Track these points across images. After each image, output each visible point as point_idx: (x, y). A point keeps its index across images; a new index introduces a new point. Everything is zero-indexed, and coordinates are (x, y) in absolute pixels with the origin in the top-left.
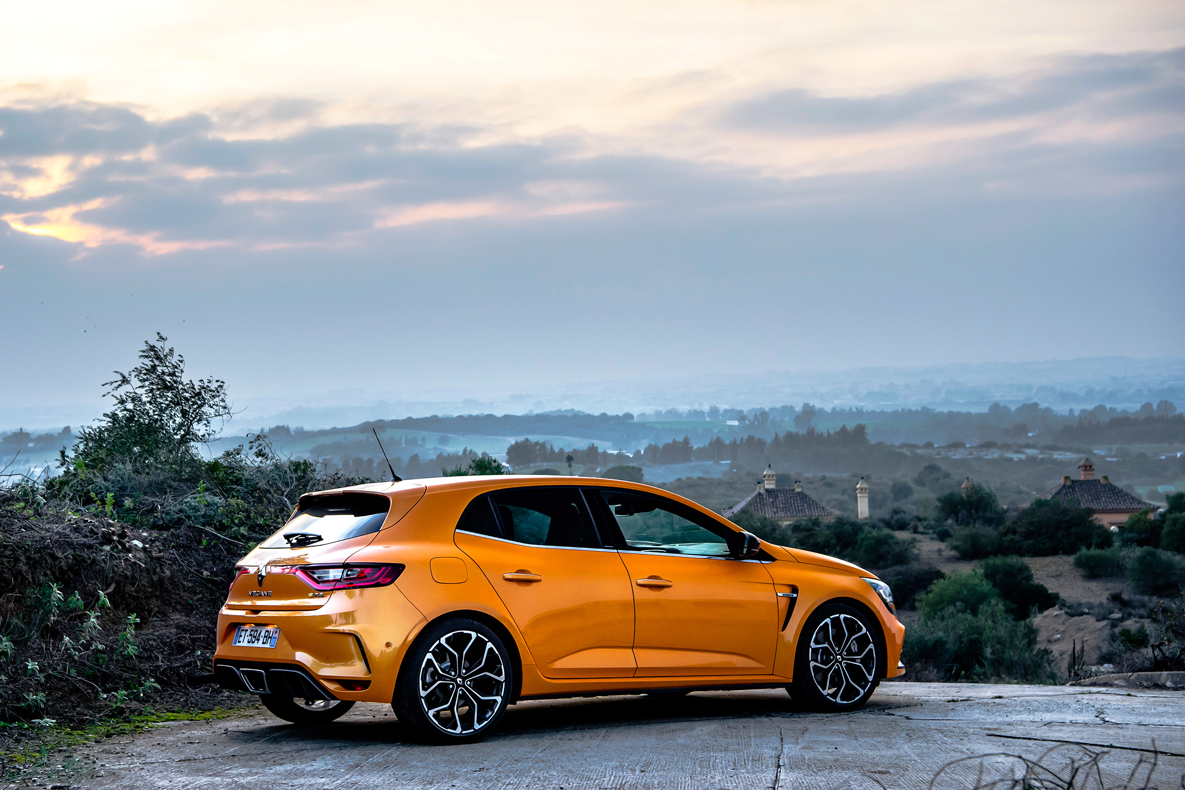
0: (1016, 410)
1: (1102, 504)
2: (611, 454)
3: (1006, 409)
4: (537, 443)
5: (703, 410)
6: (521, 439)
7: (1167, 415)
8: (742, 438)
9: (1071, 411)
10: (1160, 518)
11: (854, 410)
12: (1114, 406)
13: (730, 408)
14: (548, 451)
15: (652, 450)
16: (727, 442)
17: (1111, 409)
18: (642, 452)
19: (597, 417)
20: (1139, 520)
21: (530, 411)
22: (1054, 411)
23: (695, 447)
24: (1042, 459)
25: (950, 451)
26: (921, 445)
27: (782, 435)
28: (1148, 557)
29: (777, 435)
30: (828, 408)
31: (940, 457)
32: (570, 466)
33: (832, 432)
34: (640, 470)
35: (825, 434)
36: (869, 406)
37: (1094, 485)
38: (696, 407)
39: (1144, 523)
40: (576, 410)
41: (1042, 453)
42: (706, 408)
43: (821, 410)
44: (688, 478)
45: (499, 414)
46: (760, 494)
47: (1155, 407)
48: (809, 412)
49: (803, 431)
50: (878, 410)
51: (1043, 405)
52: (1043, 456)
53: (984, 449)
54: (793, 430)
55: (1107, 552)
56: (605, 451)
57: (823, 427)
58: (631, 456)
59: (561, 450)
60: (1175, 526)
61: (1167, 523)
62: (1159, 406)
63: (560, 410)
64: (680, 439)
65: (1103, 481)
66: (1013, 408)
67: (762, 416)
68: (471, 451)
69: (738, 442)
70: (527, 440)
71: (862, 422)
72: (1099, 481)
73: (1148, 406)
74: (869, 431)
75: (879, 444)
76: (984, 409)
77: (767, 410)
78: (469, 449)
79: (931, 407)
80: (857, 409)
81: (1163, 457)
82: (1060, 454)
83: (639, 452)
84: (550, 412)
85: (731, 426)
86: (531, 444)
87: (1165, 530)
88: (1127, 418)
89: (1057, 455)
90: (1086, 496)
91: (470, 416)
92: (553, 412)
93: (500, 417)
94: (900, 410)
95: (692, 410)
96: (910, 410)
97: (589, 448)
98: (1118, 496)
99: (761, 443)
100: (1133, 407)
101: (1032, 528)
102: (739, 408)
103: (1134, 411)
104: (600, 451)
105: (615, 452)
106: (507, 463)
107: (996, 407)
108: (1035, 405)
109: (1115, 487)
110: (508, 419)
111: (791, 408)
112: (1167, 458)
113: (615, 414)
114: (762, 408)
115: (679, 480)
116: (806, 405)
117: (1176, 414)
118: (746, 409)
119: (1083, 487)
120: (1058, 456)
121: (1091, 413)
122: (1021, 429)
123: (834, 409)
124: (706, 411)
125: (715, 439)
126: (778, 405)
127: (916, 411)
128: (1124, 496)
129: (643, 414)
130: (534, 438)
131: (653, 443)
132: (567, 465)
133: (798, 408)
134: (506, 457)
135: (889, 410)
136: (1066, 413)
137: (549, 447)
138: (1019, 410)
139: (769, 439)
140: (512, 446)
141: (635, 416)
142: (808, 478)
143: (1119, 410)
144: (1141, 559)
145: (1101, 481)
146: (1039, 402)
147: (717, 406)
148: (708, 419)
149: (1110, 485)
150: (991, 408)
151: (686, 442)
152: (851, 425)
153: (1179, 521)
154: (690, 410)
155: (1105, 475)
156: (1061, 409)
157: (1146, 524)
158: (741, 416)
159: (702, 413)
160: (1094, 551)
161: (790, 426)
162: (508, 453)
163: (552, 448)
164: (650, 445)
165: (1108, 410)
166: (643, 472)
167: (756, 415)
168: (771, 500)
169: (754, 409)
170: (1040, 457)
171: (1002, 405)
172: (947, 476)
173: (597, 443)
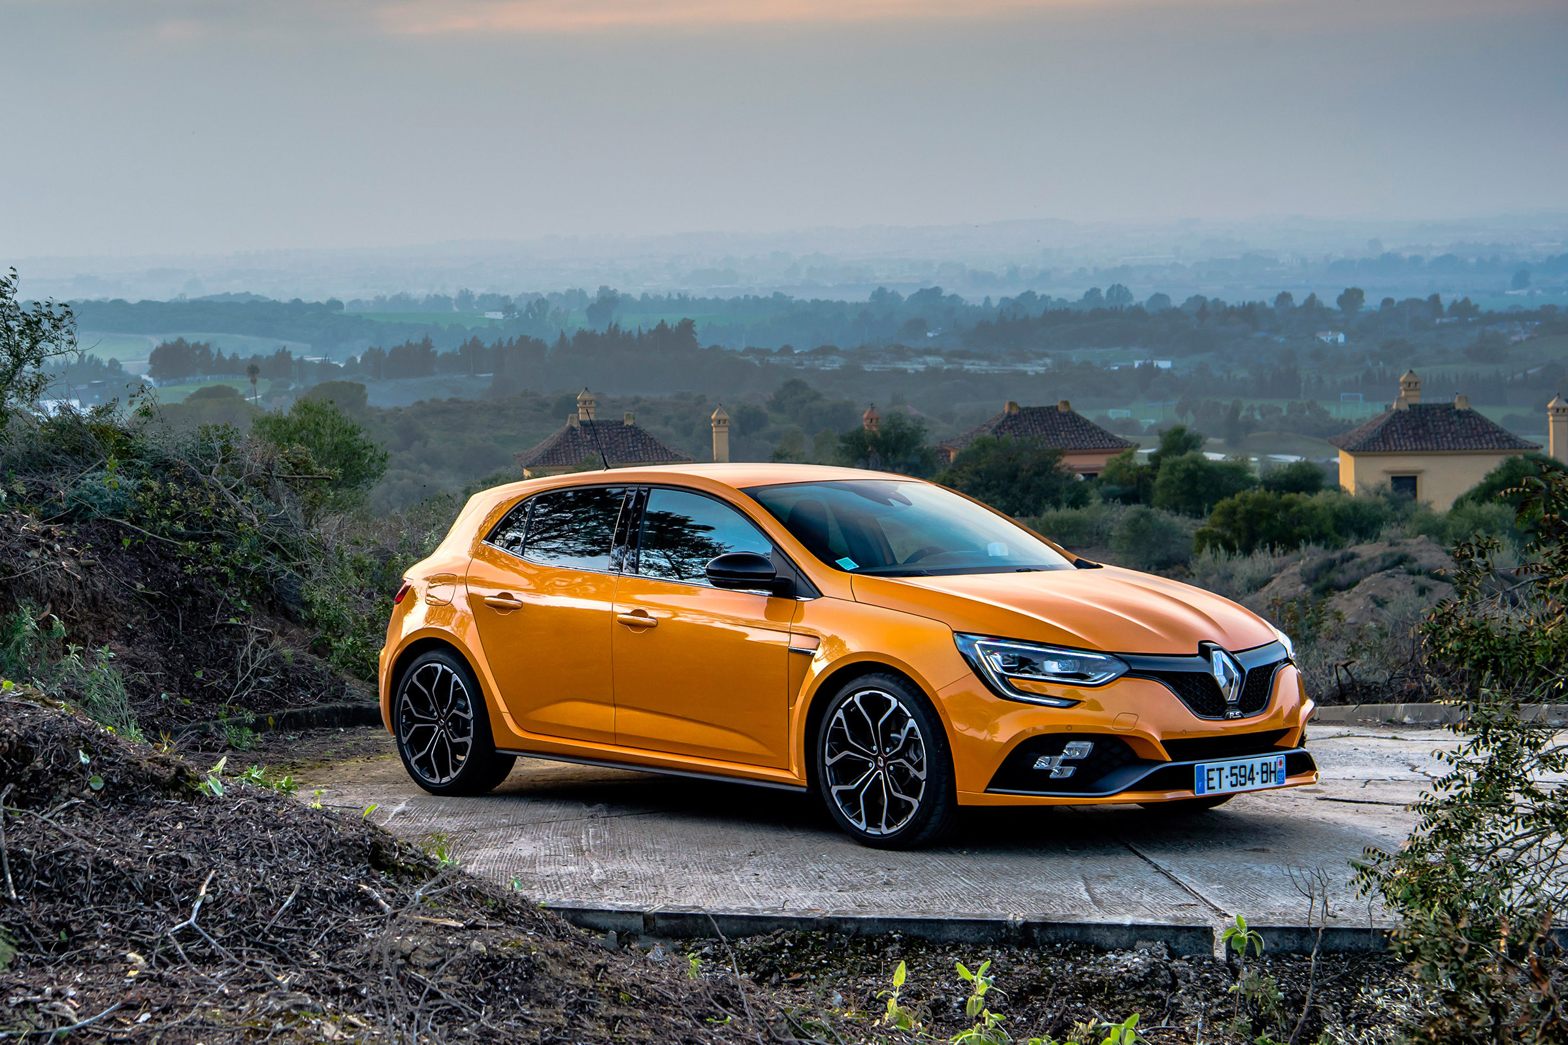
0: (910, 297)
1: (1061, 441)
2: (311, 362)
3: (895, 297)
4: (197, 346)
5: (448, 295)
6: (171, 338)
7: (1122, 307)
8: (511, 338)
9: (988, 299)
10: (1149, 463)
11: (676, 297)
12: (1047, 293)
13: (489, 293)
14: (214, 358)
15: (373, 356)
16: (488, 345)
17: (1043, 296)
18: (359, 359)
19: (285, 306)
20: (1121, 467)
21: (181, 295)
22: (962, 300)
23: (439, 353)
24: (948, 371)
25: (817, 360)
26: (775, 350)
27: (570, 335)
28: (1142, 520)
29: (563, 334)
30: (637, 295)
31: (802, 368)
32: (254, 382)
33: (645, 332)
34: (363, 387)
35: (635, 334)
36: (696, 291)
37: (1050, 414)
38: (437, 290)
39: (1129, 471)
40: (253, 293)
41: (948, 362)
42: (453, 293)
43: (626, 297)
44: (433, 400)
45: (133, 299)
46: (572, 429)
47: (1104, 293)
48: (608, 301)
49: (601, 329)
50: (710, 297)
51: (947, 292)
52: (950, 366)
53: (820, 357)
54: (587, 327)
55: (1083, 513)
56: (301, 358)
57: (630, 323)
58: (342, 366)
59: (235, 358)
60: (1172, 474)
61: (1163, 470)
62: (1109, 292)
63: (228, 294)
64: (417, 339)
65: (1062, 409)
66: (905, 295)
67: (538, 305)
68: (91, 357)
69: (505, 345)
70: (181, 340)
71: (690, 316)
72: (1057, 407)
73: (1094, 292)
74: (698, 328)
75: (714, 348)
76: (864, 297)
77: (545, 295)
78: (88, 354)
79: (788, 294)
80: (679, 294)
81: (1116, 368)
82: (973, 364)
83: (354, 359)
84: (212, 296)
85: (492, 321)
86: (188, 346)
87: (1160, 479)
88: (1067, 310)
89: (969, 366)
90: (1039, 429)
91: (87, 302)
92: (217, 296)
93: (135, 305)
94: (742, 297)
95: (432, 295)
96: (756, 298)
97: (277, 353)
98: (1083, 430)
99: (539, 346)
100: (1074, 294)
101: (977, 480)
102: (503, 293)
103: (1075, 301)
104: (295, 357)
105: (317, 359)
106: (150, 376)
107: (880, 293)
108: (937, 290)
109: (1079, 418)
110: (146, 305)
111: (582, 293)
112: (1121, 369)
113: (314, 301)
114: (537, 294)
115: (420, 403)
116: (603, 289)
117: (1133, 304)
118: (513, 293)
119: (1035, 418)
120: (971, 367)
121: (1017, 303)
122: (917, 326)
123: (645, 295)
124: (453, 297)
125: (469, 340)
126: (562, 290)
127: (766, 299)
128: (1091, 430)
129: (357, 301)
130: (191, 338)
131: (376, 347)
132: (249, 379)
133: (592, 293)
134: (149, 367)
135: (727, 297)
136: (981, 303)
137: (214, 351)
138: (913, 298)
139: (550, 341)
140: (157, 350)
141: (345, 305)
142: (614, 401)
143: (1054, 299)
144: (1133, 523)
145: (1060, 409)
146: (940, 286)
147: (470, 289)
148: (456, 309)
149: (1073, 414)
150: (874, 295)
151: (427, 344)
152: (673, 320)
153: (1178, 467)
154: (428, 296)
155: (1065, 399)
156: (973, 297)
157: (1131, 472)
158: (507, 306)
159: (447, 299)
160: (1066, 513)
161: (579, 321)
162: (152, 361)
163: (219, 353)
164: (371, 349)
165: (1039, 298)
166: (366, 391)
167: (530, 303)
168: (589, 437)
169: (525, 294)
170: (945, 367)
171: (889, 291)
172: (817, 396)
173: (290, 345)
